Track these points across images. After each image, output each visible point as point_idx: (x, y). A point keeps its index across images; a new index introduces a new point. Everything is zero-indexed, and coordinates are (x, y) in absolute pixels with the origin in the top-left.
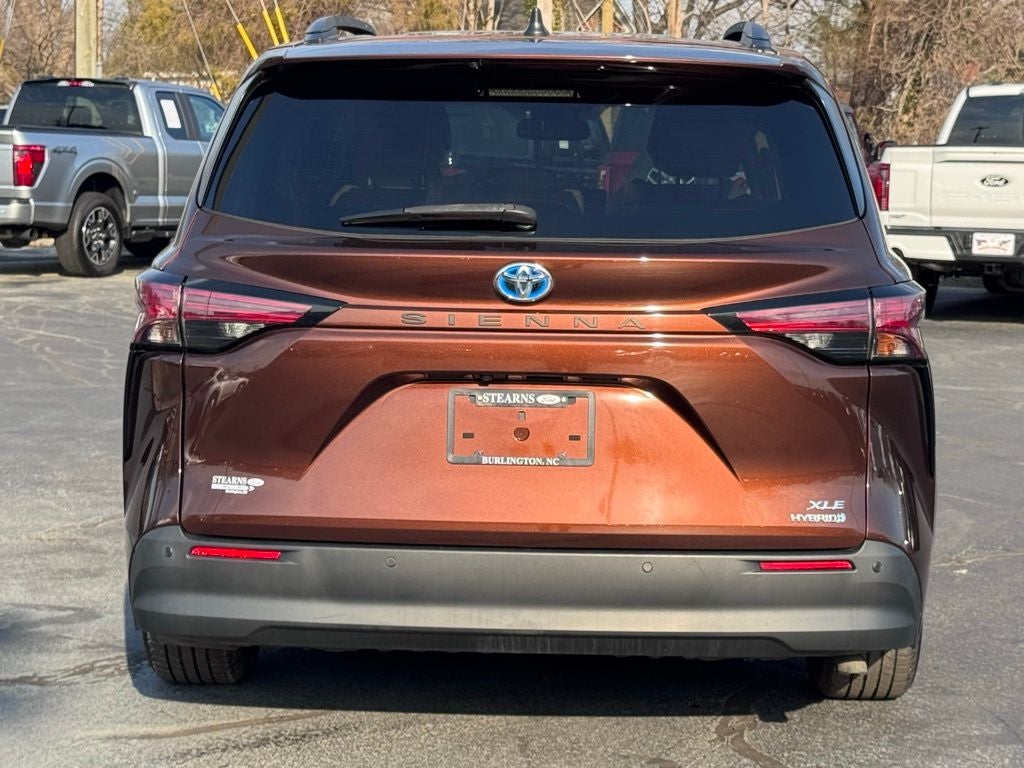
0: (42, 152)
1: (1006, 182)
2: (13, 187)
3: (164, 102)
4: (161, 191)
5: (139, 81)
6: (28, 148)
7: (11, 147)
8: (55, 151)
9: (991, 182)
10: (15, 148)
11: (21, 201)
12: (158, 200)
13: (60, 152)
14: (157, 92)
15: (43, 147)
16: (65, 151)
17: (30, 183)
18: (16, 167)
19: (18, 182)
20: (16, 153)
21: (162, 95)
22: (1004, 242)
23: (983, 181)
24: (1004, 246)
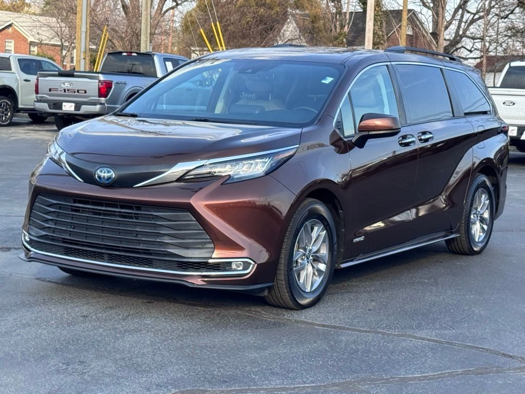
0: (112, 83)
1: (514, 104)
2: (97, 98)
3: (167, 63)
4: (164, 102)
5: (156, 53)
6: (105, 81)
7: (98, 81)
8: (117, 83)
9: (507, 103)
10: (100, 81)
11: (101, 104)
12: (163, 107)
13: (119, 84)
14: (164, 58)
15: (112, 81)
16: (121, 83)
17: (105, 96)
18: (100, 89)
19: (100, 95)
20: (100, 84)
21: (166, 60)
22: (513, 130)
23: (504, 103)
24: (512, 132)
